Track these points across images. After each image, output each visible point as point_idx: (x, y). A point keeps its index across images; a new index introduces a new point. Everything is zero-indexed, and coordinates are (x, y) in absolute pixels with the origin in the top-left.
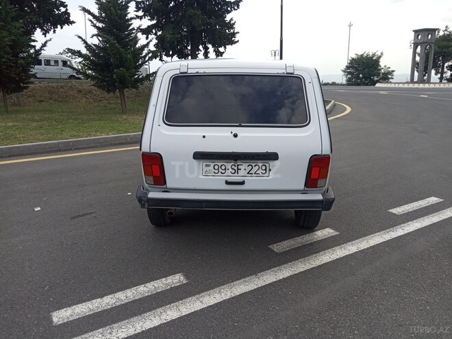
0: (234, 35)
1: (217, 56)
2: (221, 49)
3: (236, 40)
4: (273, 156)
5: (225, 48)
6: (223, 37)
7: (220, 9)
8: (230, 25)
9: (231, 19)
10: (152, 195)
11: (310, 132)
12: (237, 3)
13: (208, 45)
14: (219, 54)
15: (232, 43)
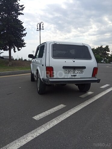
0: (24, 44)
1: (18, 50)
2: (20, 48)
3: (25, 45)
4: (84, 68)
5: (21, 48)
6: (21, 44)
7: (19, 36)
8: (23, 41)
9: (23, 39)
10: (50, 80)
11: (92, 61)
12: (25, 34)
13: (15, 47)
14: (19, 50)
15: (24, 46)
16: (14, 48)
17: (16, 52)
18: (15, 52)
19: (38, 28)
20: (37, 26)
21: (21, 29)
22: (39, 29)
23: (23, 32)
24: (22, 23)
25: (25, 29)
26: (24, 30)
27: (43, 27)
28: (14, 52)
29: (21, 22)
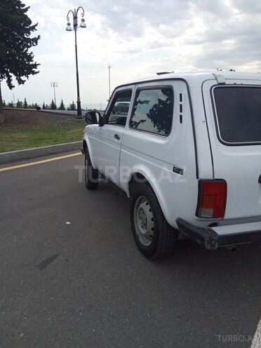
0: (35, 66)
2: (23, 78)
3: (36, 70)
5: (28, 77)
6: (25, 67)
9: (31, 53)
12: (36, 40)
13: (10, 74)
14: (21, 82)
15: (34, 73)
16: (9, 77)
17: (13, 89)
18: (11, 87)
19: (69, 24)
20: (68, 18)
21: (24, 25)
22: (72, 26)
23: (29, 34)
24: (26, 10)
25: (36, 25)
26: (33, 28)
27: (83, 20)
28: (8, 87)
29: (24, 5)
